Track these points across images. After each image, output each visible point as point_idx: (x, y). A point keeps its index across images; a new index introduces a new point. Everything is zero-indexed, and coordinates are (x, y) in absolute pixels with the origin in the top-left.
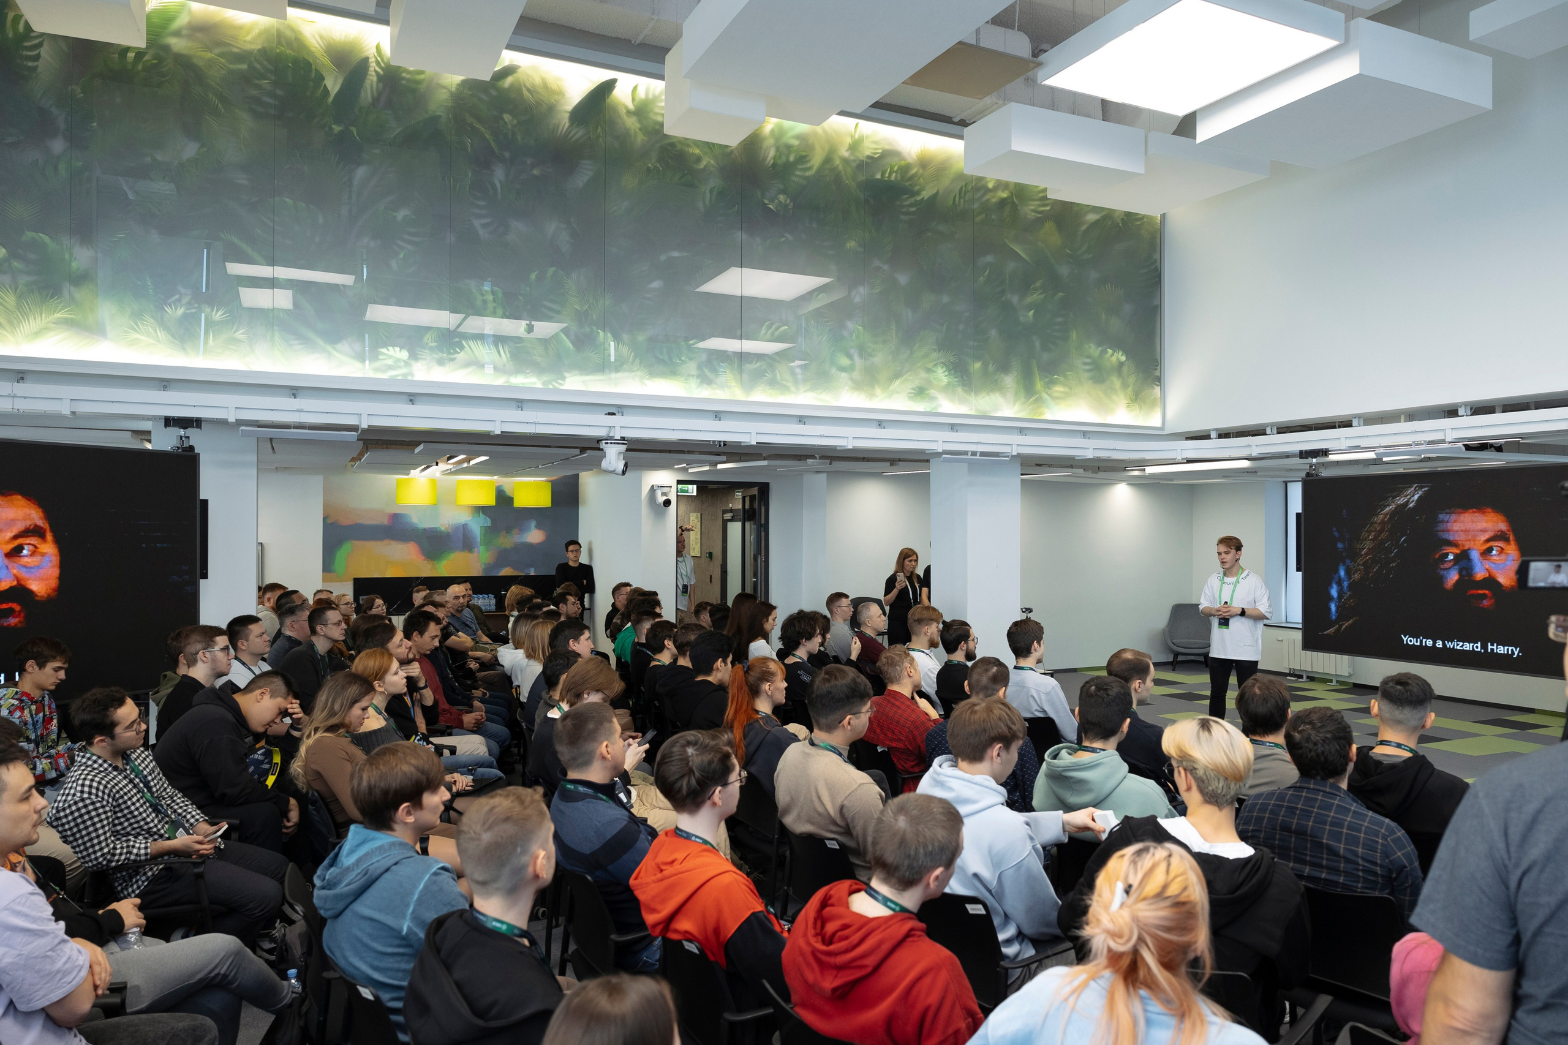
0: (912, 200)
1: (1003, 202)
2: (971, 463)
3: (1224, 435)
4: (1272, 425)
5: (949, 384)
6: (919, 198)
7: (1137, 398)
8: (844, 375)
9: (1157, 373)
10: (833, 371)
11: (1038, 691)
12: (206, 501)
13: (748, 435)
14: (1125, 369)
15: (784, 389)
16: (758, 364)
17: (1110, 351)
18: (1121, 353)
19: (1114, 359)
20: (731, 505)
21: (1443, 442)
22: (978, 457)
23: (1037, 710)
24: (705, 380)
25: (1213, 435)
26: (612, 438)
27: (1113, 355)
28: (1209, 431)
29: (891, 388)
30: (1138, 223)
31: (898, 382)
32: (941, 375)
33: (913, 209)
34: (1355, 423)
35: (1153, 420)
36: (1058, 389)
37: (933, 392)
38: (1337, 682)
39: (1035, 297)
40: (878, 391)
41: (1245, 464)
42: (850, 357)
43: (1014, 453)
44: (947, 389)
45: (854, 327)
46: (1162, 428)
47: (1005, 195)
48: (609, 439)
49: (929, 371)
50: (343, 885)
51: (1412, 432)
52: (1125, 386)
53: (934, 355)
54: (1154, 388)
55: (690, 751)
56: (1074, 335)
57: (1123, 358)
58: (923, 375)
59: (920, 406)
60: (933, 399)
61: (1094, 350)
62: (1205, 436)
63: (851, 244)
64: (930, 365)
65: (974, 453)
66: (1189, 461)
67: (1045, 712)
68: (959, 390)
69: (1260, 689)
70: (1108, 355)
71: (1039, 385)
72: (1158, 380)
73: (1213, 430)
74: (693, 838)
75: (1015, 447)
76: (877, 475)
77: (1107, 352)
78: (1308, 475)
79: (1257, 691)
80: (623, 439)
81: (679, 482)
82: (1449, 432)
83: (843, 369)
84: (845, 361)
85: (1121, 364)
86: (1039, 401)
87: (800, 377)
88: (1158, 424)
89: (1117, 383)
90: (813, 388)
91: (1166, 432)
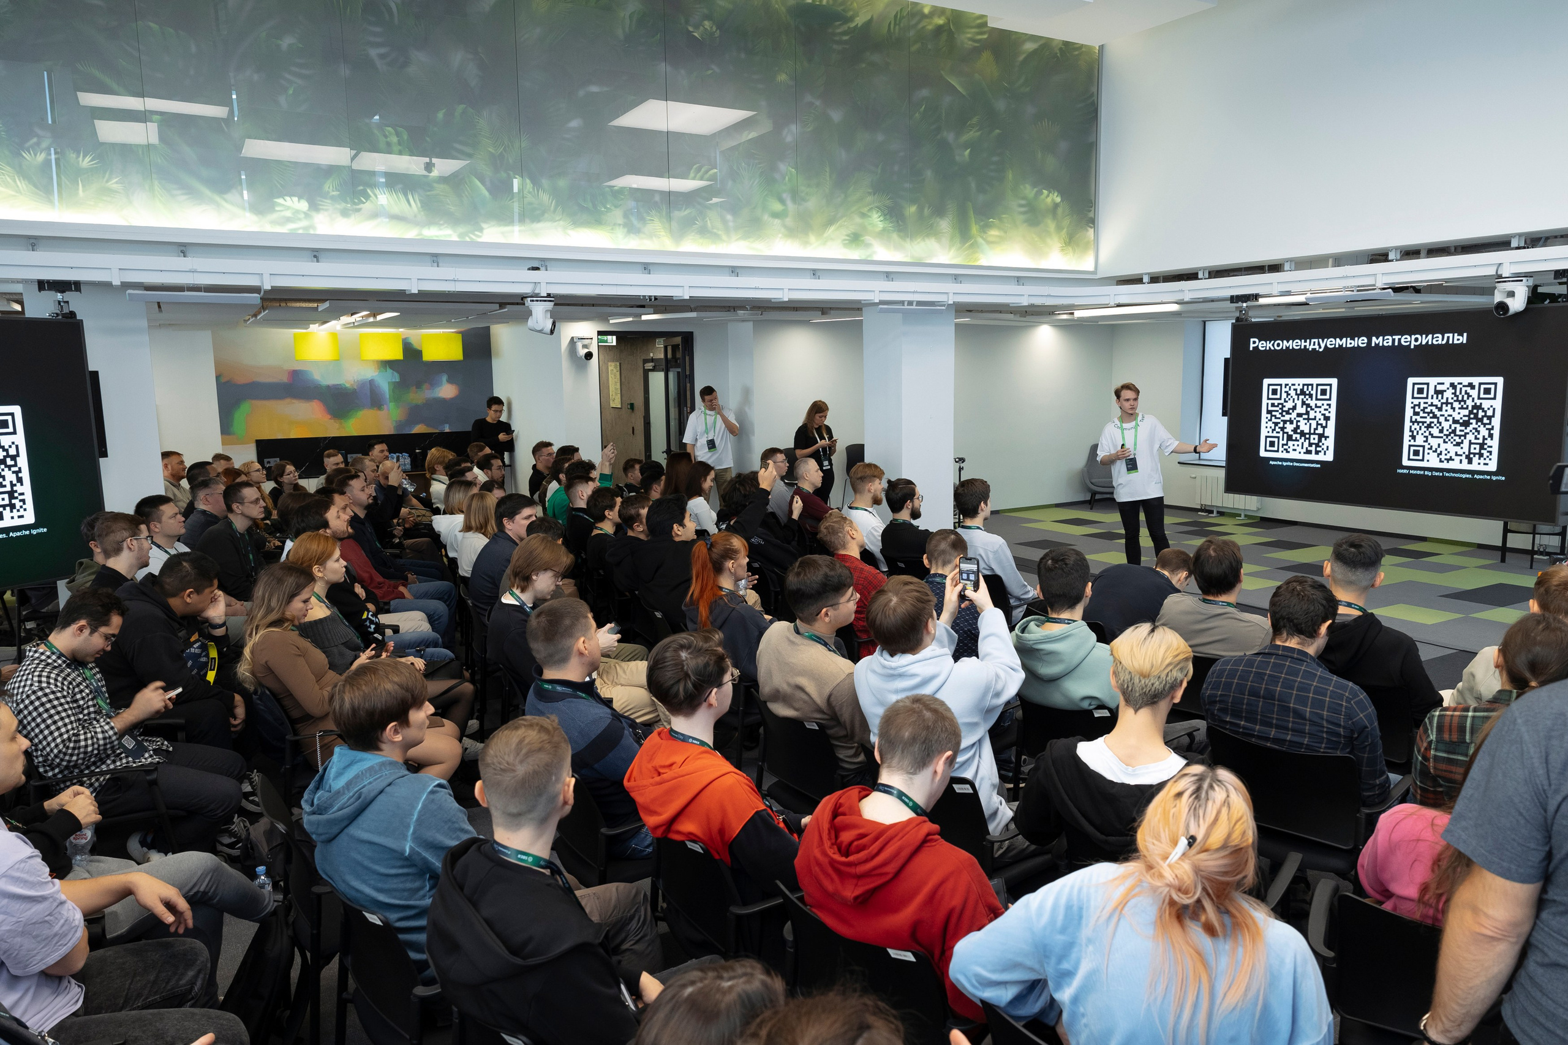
0: (845, 27)
1: (939, 29)
2: (905, 313)
3: (1154, 279)
4: (1204, 268)
5: (884, 230)
6: (852, 25)
7: (1071, 241)
8: (777, 221)
9: (1091, 215)
10: (766, 217)
11: (985, 550)
12: (96, 373)
13: (681, 289)
14: (1060, 211)
15: (715, 237)
16: (686, 212)
17: (1045, 192)
18: (1056, 194)
19: (1049, 200)
20: (651, 355)
21: (1374, 287)
22: (914, 307)
23: (984, 569)
24: (631, 229)
25: (1146, 279)
26: (537, 295)
27: (1048, 196)
28: (1142, 274)
29: (825, 235)
30: (1077, 53)
31: (833, 228)
32: (877, 220)
33: (846, 38)
34: (1287, 266)
35: (1085, 263)
36: (994, 233)
37: (868, 239)
38: (1246, 516)
39: (972, 135)
40: (812, 238)
41: (1175, 308)
42: (782, 201)
43: (951, 302)
44: (882, 234)
45: (786, 169)
46: (1095, 272)
47: (941, 21)
48: (535, 296)
49: (864, 215)
50: (335, 808)
51: (1343, 277)
52: (1059, 228)
53: (869, 199)
54: (1087, 230)
55: (684, 655)
56: (1010, 175)
57: (1058, 200)
58: (858, 220)
59: (855, 254)
60: (868, 246)
61: (1029, 191)
62: (1138, 280)
63: (782, 77)
64: (865, 210)
65: (910, 303)
66: (1119, 306)
67: (992, 569)
68: (895, 236)
69: (1215, 551)
70: (1043, 197)
71: (974, 229)
72: (1092, 222)
73: (1146, 274)
74: (690, 740)
75: (951, 295)
76: (806, 323)
77: (1042, 193)
78: (1238, 319)
79: (1212, 553)
80: (549, 295)
81: (600, 333)
82: (1379, 277)
83: (776, 215)
84: (777, 207)
85: (1056, 206)
86: (975, 247)
87: (731, 224)
88: (1091, 268)
89: (1051, 225)
90: (746, 236)
91: (1098, 276)
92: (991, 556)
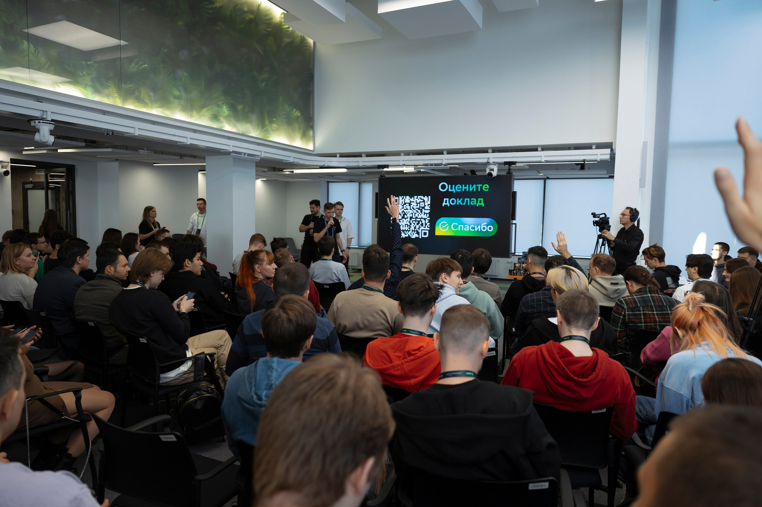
0: (210, 6)
1: (251, 21)
3: (343, 156)
4: (364, 153)
5: (228, 116)
6: (214, 6)
7: (304, 136)
8: (177, 101)
9: (311, 124)
10: (171, 98)
14: (300, 119)
15: (145, 104)
16: (130, 85)
17: (295, 110)
18: (299, 112)
19: (296, 114)
21: (441, 164)
22: (246, 156)
24: (97, 91)
25: (338, 155)
27: (295, 112)
28: (337, 153)
29: (201, 113)
30: (305, 48)
31: (205, 110)
32: (225, 110)
33: (210, 11)
34: (402, 154)
35: (310, 147)
36: (274, 125)
37: (222, 119)
39: (265, 76)
40: (195, 113)
41: (344, 170)
42: (179, 90)
43: (262, 156)
44: (227, 118)
45: (183, 74)
46: (313, 151)
47: (252, 17)
48: (42, 119)
49: (218, 106)
52: (299, 128)
53: (222, 98)
54: (310, 131)
56: (281, 99)
57: (299, 114)
58: (216, 108)
59: (215, 125)
60: (222, 122)
61: (287, 108)
62: (334, 156)
63: (180, 23)
64: (220, 103)
65: (245, 154)
66: (321, 168)
68: (233, 119)
70: (293, 112)
71: (267, 122)
72: (312, 127)
73: (339, 153)
75: (263, 153)
77: (293, 110)
78: (381, 176)
80: (52, 120)
82: (444, 160)
83: (176, 97)
84: (177, 93)
85: (298, 117)
86: (267, 131)
87: (152, 98)
88: (312, 149)
89: (296, 126)
90: (161, 106)
91: (315, 153)
92: (340, 273)
